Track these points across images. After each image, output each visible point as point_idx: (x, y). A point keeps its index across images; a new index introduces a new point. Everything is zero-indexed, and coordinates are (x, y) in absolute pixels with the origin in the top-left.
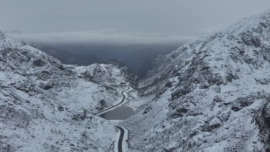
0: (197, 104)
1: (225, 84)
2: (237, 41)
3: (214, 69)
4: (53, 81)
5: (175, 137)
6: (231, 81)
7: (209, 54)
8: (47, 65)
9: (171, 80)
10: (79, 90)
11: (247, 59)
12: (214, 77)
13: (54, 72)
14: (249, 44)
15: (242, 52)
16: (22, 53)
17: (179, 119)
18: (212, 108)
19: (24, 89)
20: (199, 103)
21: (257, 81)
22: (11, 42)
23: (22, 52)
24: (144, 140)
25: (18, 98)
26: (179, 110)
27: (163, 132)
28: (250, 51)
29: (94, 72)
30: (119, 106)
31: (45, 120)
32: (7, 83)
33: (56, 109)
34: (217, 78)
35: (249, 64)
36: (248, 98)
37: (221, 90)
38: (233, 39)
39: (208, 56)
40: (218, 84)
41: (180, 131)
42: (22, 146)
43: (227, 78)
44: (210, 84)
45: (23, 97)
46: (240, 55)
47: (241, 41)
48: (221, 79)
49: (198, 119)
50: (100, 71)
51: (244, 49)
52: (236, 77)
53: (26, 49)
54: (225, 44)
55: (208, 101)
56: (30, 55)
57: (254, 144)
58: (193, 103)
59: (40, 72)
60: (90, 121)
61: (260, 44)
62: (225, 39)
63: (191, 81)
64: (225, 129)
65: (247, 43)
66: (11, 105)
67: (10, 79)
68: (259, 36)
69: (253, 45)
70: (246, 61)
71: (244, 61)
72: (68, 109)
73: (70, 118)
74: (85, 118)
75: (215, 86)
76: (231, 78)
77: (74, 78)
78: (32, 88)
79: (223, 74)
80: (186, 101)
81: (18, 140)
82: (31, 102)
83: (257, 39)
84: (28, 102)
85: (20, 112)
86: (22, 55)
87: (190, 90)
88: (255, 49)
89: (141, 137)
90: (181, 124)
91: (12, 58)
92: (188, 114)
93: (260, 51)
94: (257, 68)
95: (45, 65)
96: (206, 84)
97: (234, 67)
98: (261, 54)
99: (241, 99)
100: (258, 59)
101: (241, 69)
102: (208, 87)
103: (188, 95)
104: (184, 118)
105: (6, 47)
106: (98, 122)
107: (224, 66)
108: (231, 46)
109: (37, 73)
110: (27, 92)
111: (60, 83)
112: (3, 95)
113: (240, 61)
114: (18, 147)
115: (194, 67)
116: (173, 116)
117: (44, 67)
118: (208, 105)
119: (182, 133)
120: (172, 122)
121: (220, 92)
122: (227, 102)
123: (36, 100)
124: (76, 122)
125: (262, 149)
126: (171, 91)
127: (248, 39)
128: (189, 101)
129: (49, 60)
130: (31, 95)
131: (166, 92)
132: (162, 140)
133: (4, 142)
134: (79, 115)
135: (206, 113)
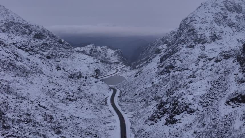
0: (183, 61)
1: (209, 43)
2: (221, 8)
3: (199, 30)
4: (52, 52)
5: (163, 89)
6: (214, 41)
7: (195, 19)
8: (47, 38)
9: (160, 47)
10: (76, 61)
11: (230, 23)
12: (199, 37)
13: (53, 45)
14: (232, 10)
15: (225, 17)
16: (24, 27)
17: (167, 75)
18: (197, 63)
19: (25, 48)
20: (185, 61)
21: (239, 41)
22: (14, 17)
23: (24, 25)
24: (135, 95)
25: (18, 55)
26: (166, 67)
27: (152, 87)
28: (232, 17)
29: (91, 51)
30: (113, 75)
31: (44, 75)
32: (9, 42)
33: (54, 68)
34: (202, 38)
35: (231, 27)
36: (230, 52)
37: (205, 48)
38: (217, 6)
39: (194, 21)
40: (203, 43)
41: (167, 85)
42: (21, 88)
43: (211, 37)
44: (195, 43)
45: (24, 55)
46: (223, 20)
47: (224, 7)
48: (206, 39)
49: (184, 73)
50: (96, 51)
51: (227, 15)
52: (219, 38)
53: (28, 23)
54: (209, 10)
55: (194, 58)
56: (31, 29)
57: (235, 76)
58: (180, 61)
59: (41, 44)
60: (85, 80)
61: (242, 10)
62: (209, 6)
63: (178, 43)
64: (209, 70)
65: (230, 10)
66: (12, 61)
67: (12, 39)
68: (241, 3)
69: (235, 11)
70: (228, 25)
71: (227, 25)
72: (65, 69)
73: (67, 77)
74: (80, 77)
75: (200, 45)
76: (214, 38)
77: (71, 51)
78: (32, 49)
79: (207, 35)
80: (174, 59)
81: (17, 84)
82: (30, 60)
83: (239, 6)
84: (28, 59)
85: (21, 67)
86: (24, 29)
87: (177, 50)
88: (237, 14)
89: (132, 94)
90: (169, 78)
91: (14, 31)
92: (175, 70)
93: (242, 16)
94: (239, 31)
95: (45, 38)
96: (192, 44)
97: (217, 29)
98: (243, 19)
99: (224, 53)
100: (240, 24)
101: (224, 31)
102: (194, 46)
103: (176, 54)
104: (171, 74)
105: (10, 21)
106: (93, 81)
107: (208, 28)
108: (215, 13)
109: (37, 45)
110: (27, 51)
111: (58, 54)
112: (5, 52)
113: (223, 24)
114: (17, 89)
115: (181, 31)
116: (162, 73)
117: (44, 40)
118: (194, 61)
119: (169, 86)
120: (160, 78)
121: (204, 50)
122: (211, 58)
123: (35, 59)
124: (72, 80)
125: (243, 77)
126: (160, 56)
127: (231, 6)
128: (176, 59)
129: (49, 34)
130: (31, 54)
131: (155, 58)
132: (151, 93)
133: (4, 84)
134: (75, 74)
135: (192, 67)
